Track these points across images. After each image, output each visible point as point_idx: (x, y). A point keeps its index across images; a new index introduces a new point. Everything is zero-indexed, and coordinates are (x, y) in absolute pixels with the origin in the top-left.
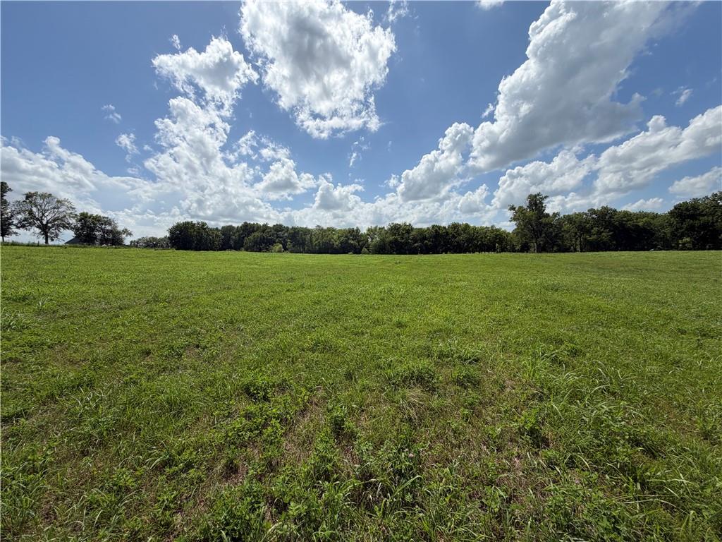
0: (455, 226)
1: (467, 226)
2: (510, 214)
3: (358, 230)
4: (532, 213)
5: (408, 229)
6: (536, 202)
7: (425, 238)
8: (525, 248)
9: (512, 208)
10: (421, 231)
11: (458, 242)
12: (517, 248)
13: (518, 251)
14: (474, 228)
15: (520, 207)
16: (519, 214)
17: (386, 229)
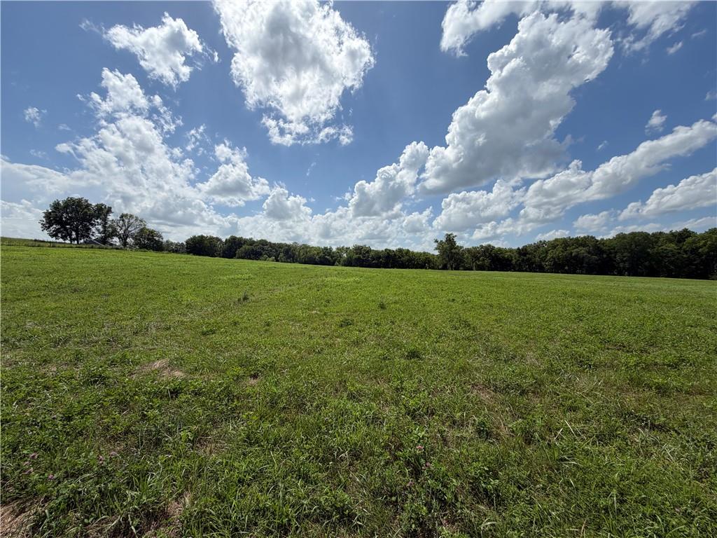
0: (400, 250)
1: (408, 250)
2: (435, 245)
3: (331, 249)
4: (447, 246)
5: (369, 251)
6: (450, 240)
7: (380, 258)
8: (445, 268)
9: (436, 241)
10: (377, 252)
11: (402, 261)
12: (440, 267)
13: (441, 269)
14: (413, 253)
15: (441, 241)
16: (440, 246)
17: (351, 248)
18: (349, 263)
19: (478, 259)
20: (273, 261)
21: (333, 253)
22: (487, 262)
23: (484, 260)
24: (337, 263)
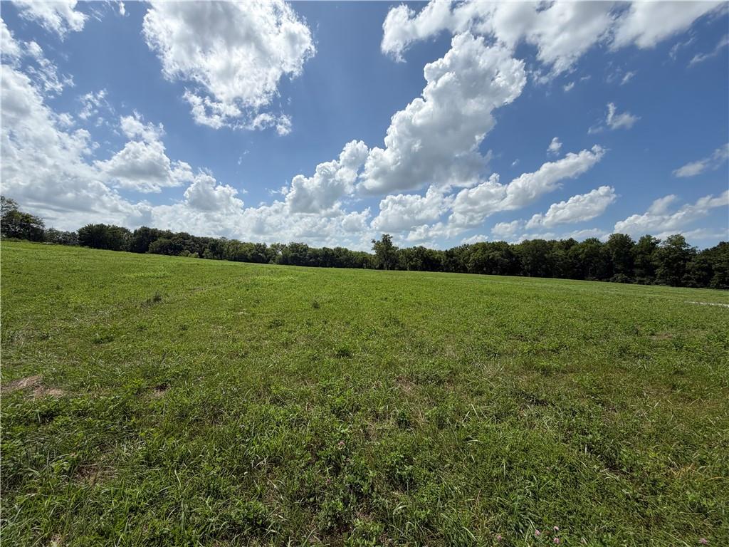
0: (339, 249)
1: (346, 250)
2: (373, 245)
3: (264, 246)
4: (384, 246)
5: (306, 249)
6: (386, 240)
7: (318, 256)
8: (381, 267)
9: (374, 241)
10: (315, 251)
11: (340, 260)
12: (377, 267)
13: (377, 269)
14: (351, 252)
15: (378, 241)
16: (377, 246)
17: (287, 246)
18: (285, 261)
19: (411, 259)
20: (196, 257)
21: (268, 250)
22: (420, 262)
23: (416, 261)
24: (271, 261)
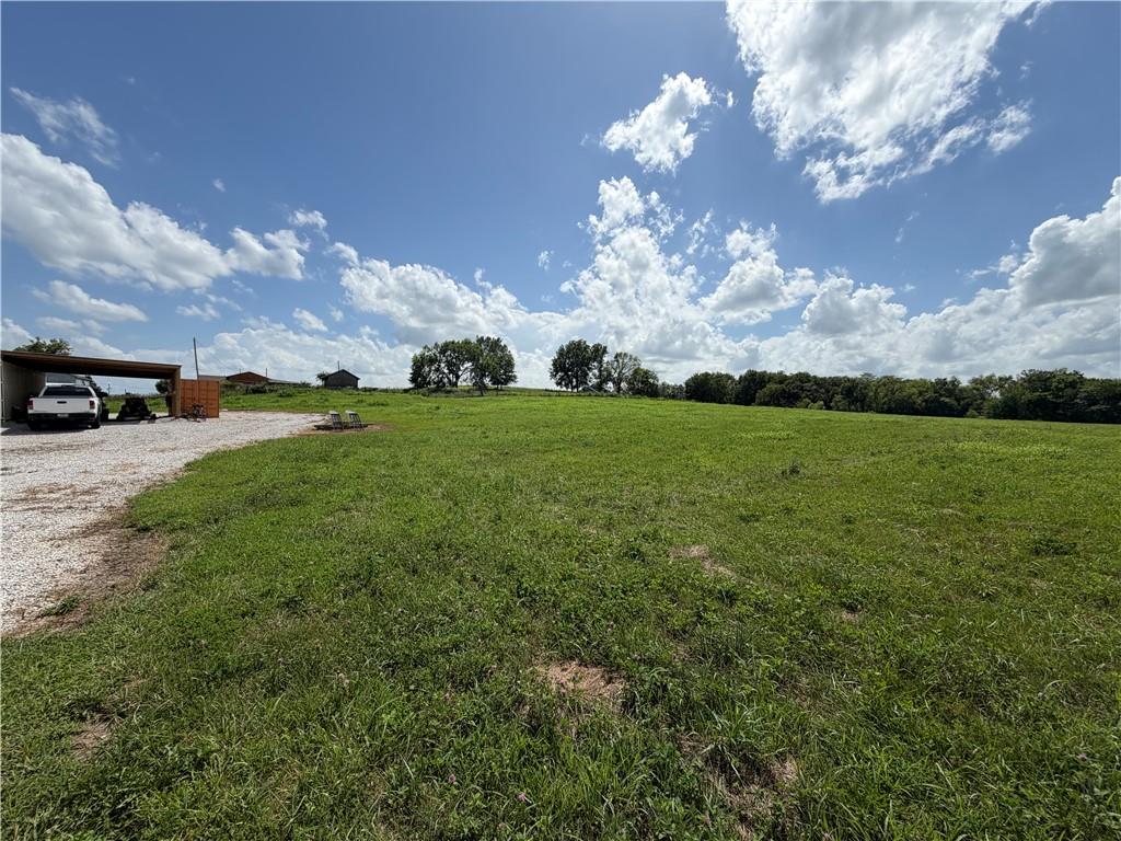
3: (955, 382)
5: (1075, 382)
17: (1015, 379)
18: (1008, 412)
20: (821, 409)
24: (972, 412)
